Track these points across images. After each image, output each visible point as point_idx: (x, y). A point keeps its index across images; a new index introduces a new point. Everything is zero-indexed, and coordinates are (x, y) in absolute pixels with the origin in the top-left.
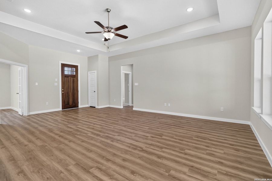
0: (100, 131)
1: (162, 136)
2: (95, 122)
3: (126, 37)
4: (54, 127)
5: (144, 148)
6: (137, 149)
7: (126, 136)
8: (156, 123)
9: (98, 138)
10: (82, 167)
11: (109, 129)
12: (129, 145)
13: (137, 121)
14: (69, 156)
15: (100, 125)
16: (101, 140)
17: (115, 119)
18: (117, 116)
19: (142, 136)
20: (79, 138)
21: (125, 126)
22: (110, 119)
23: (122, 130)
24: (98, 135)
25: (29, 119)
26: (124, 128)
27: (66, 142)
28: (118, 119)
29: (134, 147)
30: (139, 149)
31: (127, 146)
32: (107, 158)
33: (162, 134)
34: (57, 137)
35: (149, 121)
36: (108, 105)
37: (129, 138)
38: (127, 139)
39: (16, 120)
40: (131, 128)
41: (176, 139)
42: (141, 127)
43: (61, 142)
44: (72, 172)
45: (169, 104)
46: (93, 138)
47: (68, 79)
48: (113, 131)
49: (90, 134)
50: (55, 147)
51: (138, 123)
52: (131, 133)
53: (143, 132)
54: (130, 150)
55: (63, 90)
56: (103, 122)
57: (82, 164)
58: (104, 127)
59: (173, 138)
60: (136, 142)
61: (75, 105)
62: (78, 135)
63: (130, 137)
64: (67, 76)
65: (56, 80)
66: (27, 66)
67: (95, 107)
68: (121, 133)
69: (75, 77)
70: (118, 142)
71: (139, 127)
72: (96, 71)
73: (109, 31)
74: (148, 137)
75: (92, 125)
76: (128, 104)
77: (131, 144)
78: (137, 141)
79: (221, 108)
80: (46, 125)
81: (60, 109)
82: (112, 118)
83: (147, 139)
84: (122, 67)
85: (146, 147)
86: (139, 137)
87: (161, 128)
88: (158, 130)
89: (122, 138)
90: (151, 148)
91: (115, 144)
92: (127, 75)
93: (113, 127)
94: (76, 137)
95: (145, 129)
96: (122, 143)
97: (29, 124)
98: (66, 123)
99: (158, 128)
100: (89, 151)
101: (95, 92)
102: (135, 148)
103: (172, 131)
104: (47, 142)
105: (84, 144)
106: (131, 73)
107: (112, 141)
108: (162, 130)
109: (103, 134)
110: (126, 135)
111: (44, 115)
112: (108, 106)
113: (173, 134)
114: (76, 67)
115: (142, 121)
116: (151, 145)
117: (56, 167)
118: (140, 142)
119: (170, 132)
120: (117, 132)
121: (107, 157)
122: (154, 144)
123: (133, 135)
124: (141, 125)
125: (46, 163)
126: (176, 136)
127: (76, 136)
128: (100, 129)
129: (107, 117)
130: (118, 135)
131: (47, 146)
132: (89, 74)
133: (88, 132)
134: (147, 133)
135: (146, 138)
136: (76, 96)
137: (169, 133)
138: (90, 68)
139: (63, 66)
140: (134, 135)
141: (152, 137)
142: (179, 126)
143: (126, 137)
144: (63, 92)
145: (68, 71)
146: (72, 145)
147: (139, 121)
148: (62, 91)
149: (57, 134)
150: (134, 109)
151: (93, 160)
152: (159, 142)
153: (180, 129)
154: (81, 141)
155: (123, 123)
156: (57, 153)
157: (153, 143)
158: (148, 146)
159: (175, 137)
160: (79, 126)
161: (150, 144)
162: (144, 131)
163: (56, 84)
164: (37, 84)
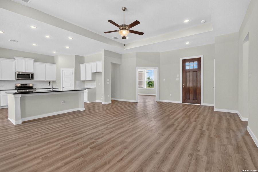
47: (189, 74)
55: (183, 84)
64: (189, 71)
65: (178, 75)
69: (197, 71)
114: (199, 60)
139: (184, 61)
144: (184, 87)
145: (189, 65)
163: (177, 79)
164: (164, 80)
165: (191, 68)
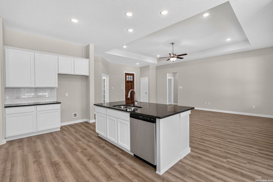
45: (209, 103)
47: (128, 84)
64: (129, 82)
65: (122, 85)
66: (109, 76)
69: (132, 82)
72: (147, 78)
79: (253, 106)
84: (168, 74)
101: (146, 93)
106: (173, 78)
114: (133, 75)
132: (141, 79)
138: (142, 75)
139: (126, 74)
145: (129, 78)
148: (126, 93)
163: (122, 88)
164: (113, 88)
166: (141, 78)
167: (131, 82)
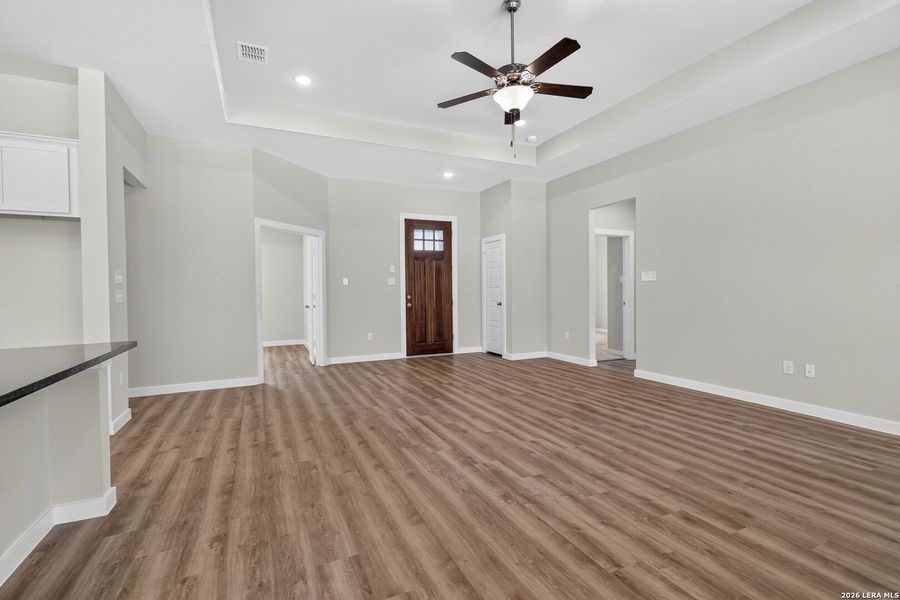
0: (482, 447)
1: (741, 527)
2: (481, 407)
3: (582, 92)
4: (364, 408)
5: (631, 570)
6: (592, 562)
7: (568, 487)
8: (730, 449)
9: (466, 471)
10: (365, 579)
11: (515, 446)
12: (562, 531)
13: (636, 427)
14: (350, 520)
15: (493, 424)
16: (470, 485)
17: (554, 405)
18: (564, 395)
19: (635, 502)
20: (406, 460)
21: (577, 442)
22: (534, 403)
23: (560, 456)
24: (469, 461)
25: (321, 376)
26: (571, 452)
27: (368, 465)
28: (561, 408)
29: (585, 549)
30: (602, 563)
31: (556, 535)
32: (458, 569)
33: (746, 515)
34: (353, 443)
35: (691, 436)
36: (543, 350)
37: (575, 499)
38: (565, 501)
39: (296, 376)
40: (600, 454)
41: (825, 561)
42: (646, 459)
43: (355, 464)
44: (328, 589)
45: (810, 368)
46: (449, 467)
47: (422, 266)
48: (526, 455)
49: (445, 454)
50: (332, 479)
51: (637, 438)
52: (596, 477)
53: (646, 481)
54: (562, 556)
55: (409, 297)
56: (505, 414)
57: (370, 564)
58: (502, 433)
59: (807, 550)
60: (601, 527)
61: (444, 344)
62: (408, 446)
63: (582, 497)
64: (423, 256)
65: (392, 268)
66: (323, 233)
67: (501, 356)
68: (552, 467)
69: (444, 257)
70: (527, 505)
71: (636, 454)
72: (503, 236)
73: (513, 82)
74: (664, 511)
75: (466, 416)
76: (619, 352)
77: (576, 530)
78: (606, 522)
80: (347, 400)
81: (402, 354)
82: (543, 401)
83: (654, 522)
84: (592, 214)
85: (640, 564)
86: (625, 505)
87: (747, 479)
88: (729, 486)
89: (550, 490)
90: (663, 579)
91: (511, 511)
92: (615, 244)
93: (531, 438)
94: (401, 453)
95: (661, 472)
96: (539, 515)
97: (314, 390)
98: (397, 400)
99: (732, 479)
100: (415, 518)
101: (500, 304)
102: (589, 552)
103: (812, 507)
104: (323, 454)
105: (412, 486)
106: (630, 232)
107: (506, 497)
108: (750, 493)
109: (486, 460)
110: (570, 482)
111: (360, 369)
112: (544, 354)
113: (810, 527)
114: (446, 227)
115: (659, 429)
116: (671, 559)
117: (298, 550)
118: (618, 528)
119: (794, 510)
120: (538, 463)
121: (460, 564)
122: (686, 562)
123: (599, 488)
124: (650, 450)
125: (286, 529)
126: (831, 544)
127: (404, 449)
128: (484, 439)
129: (526, 395)
130: (539, 477)
131: (315, 468)
132: (484, 246)
133: (444, 444)
134: (665, 489)
135: (655, 516)
136: (445, 315)
137: (791, 518)
138: (486, 228)
139: (411, 225)
140: (602, 491)
141: (687, 518)
142: (859, 490)
143: (565, 493)
144: (409, 305)
145: (428, 242)
146: (378, 480)
147: (645, 428)
148: (408, 301)
149: (358, 434)
150: (639, 373)
151: (410, 558)
152: (714, 554)
153: (870, 508)
154: (410, 471)
155: (575, 428)
156: (327, 498)
157: (683, 549)
158: (650, 560)
159: (822, 549)
160: (426, 418)
161: (664, 556)
162: (651, 481)
163: (391, 281)
164: (346, 282)
165: (429, 247)
166: (484, 240)
167: (437, 259)
